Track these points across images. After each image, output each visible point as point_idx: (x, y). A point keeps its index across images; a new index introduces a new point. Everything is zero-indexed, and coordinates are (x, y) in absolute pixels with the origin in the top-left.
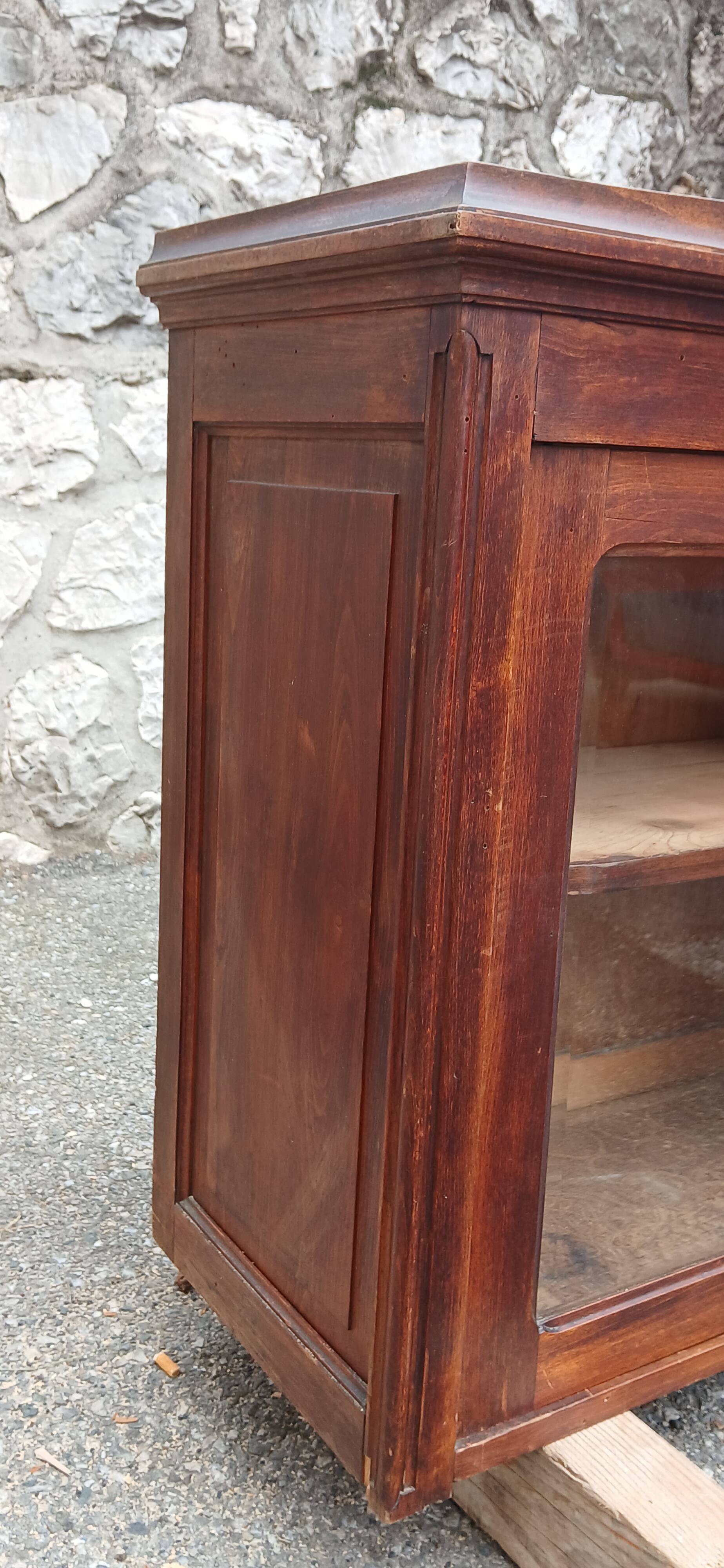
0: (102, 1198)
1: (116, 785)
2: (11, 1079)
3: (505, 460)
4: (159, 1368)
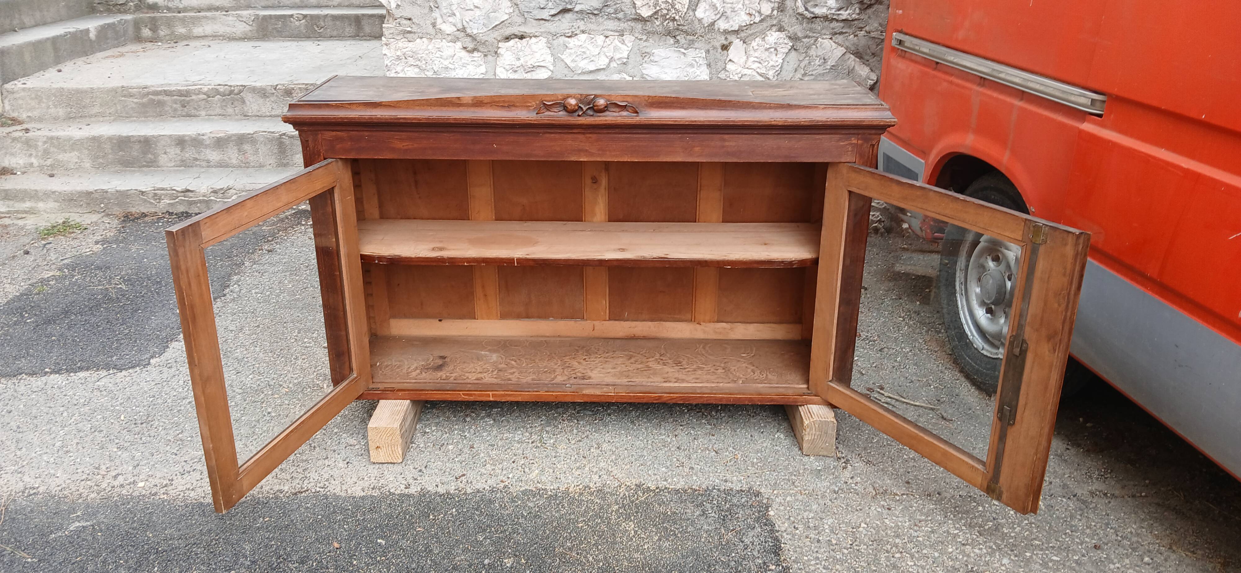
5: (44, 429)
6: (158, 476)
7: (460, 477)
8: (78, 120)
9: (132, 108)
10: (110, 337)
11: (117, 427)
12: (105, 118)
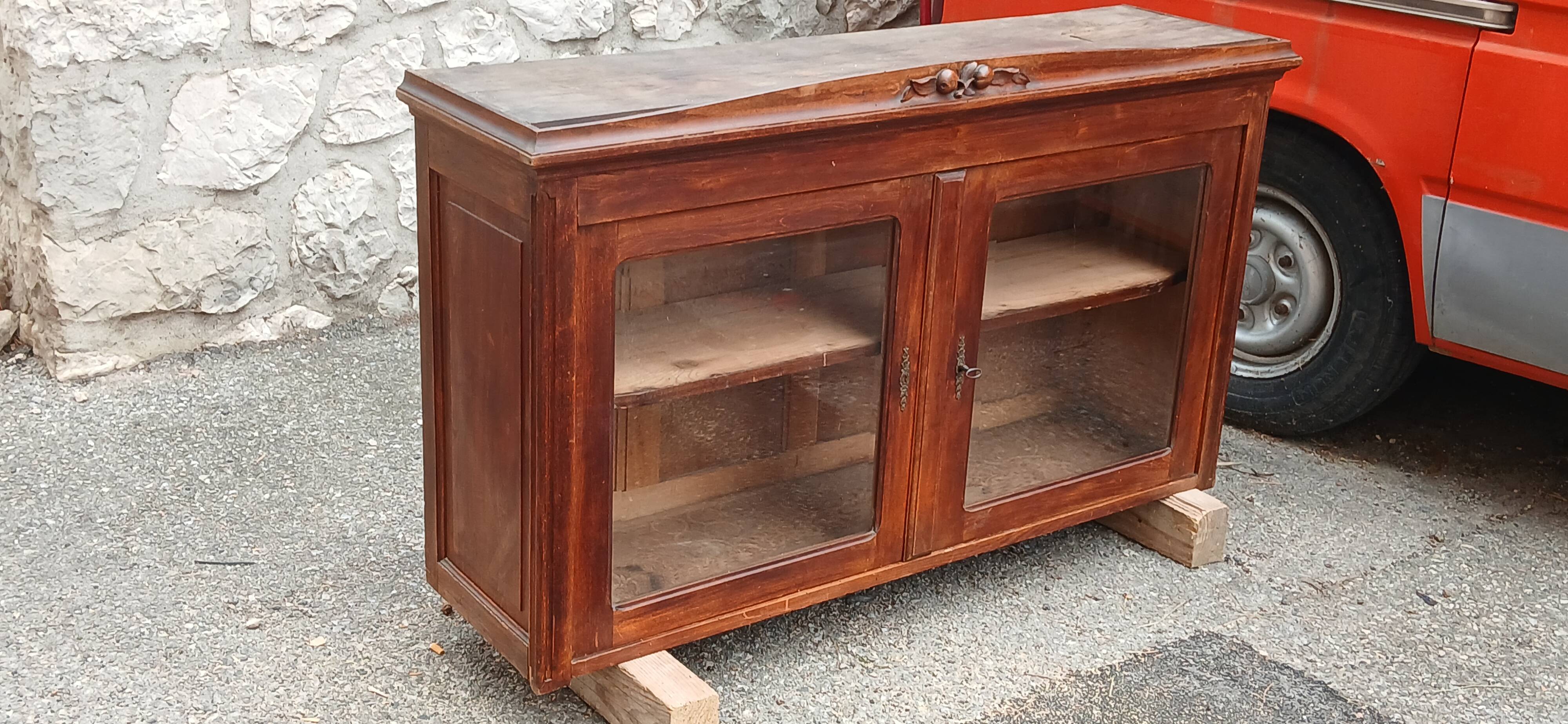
0: (395, 567)
1: (382, 262)
2: (328, 497)
3: (565, 237)
4: (433, 651)
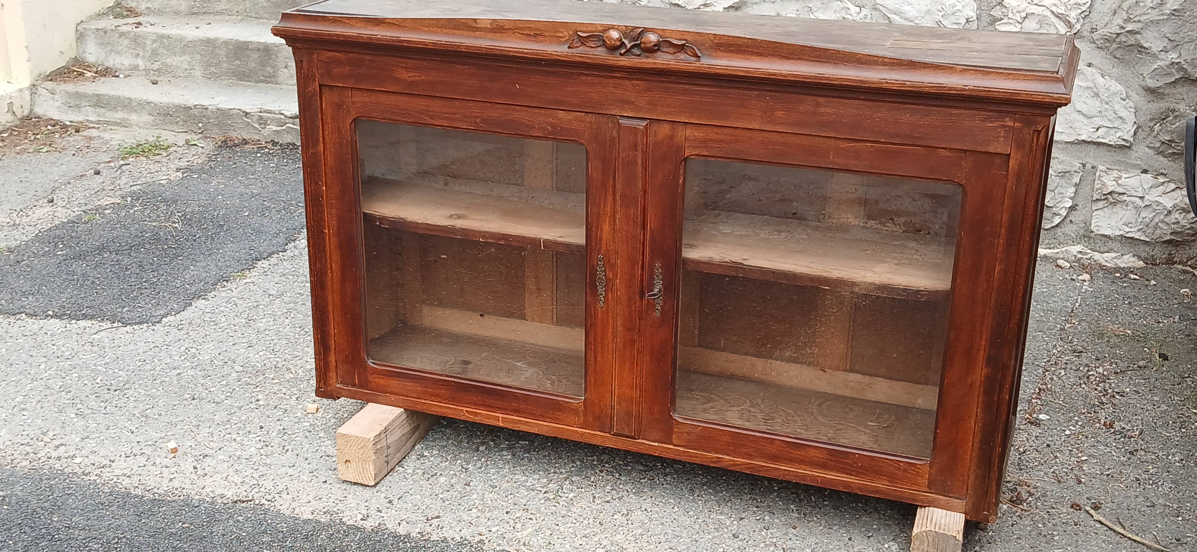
5: (13, 379)
6: (101, 454)
7: (433, 518)
8: (201, 17)
9: (263, 7)
10: (133, 284)
11: (87, 390)
12: (232, 17)
